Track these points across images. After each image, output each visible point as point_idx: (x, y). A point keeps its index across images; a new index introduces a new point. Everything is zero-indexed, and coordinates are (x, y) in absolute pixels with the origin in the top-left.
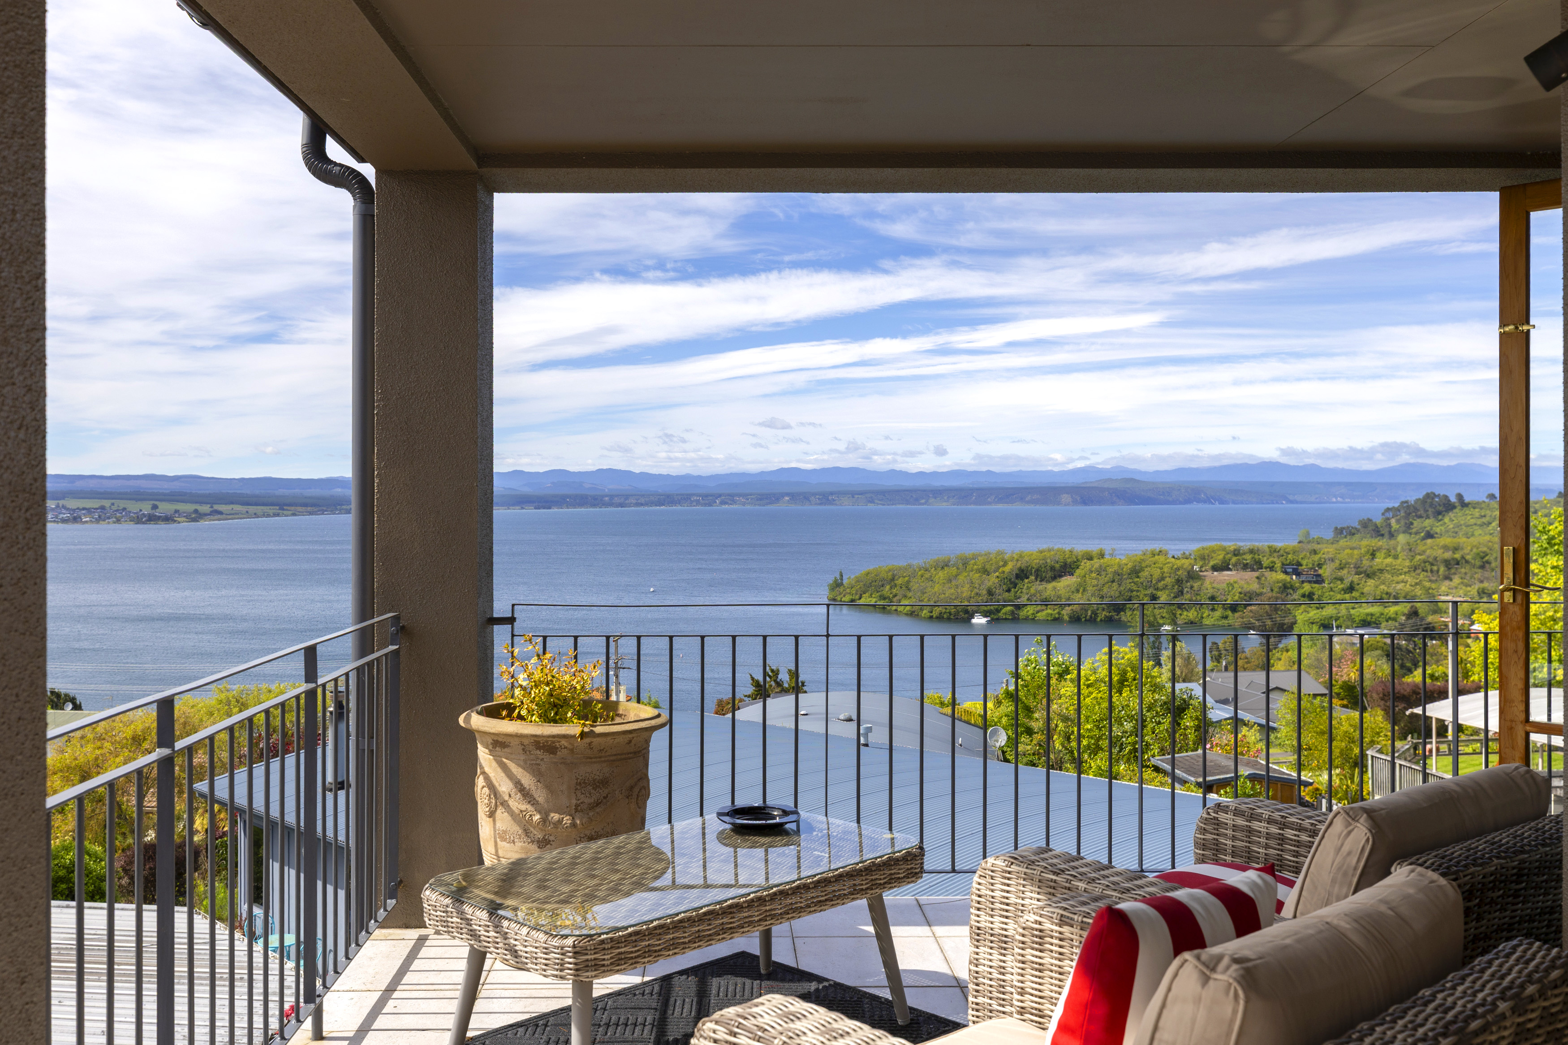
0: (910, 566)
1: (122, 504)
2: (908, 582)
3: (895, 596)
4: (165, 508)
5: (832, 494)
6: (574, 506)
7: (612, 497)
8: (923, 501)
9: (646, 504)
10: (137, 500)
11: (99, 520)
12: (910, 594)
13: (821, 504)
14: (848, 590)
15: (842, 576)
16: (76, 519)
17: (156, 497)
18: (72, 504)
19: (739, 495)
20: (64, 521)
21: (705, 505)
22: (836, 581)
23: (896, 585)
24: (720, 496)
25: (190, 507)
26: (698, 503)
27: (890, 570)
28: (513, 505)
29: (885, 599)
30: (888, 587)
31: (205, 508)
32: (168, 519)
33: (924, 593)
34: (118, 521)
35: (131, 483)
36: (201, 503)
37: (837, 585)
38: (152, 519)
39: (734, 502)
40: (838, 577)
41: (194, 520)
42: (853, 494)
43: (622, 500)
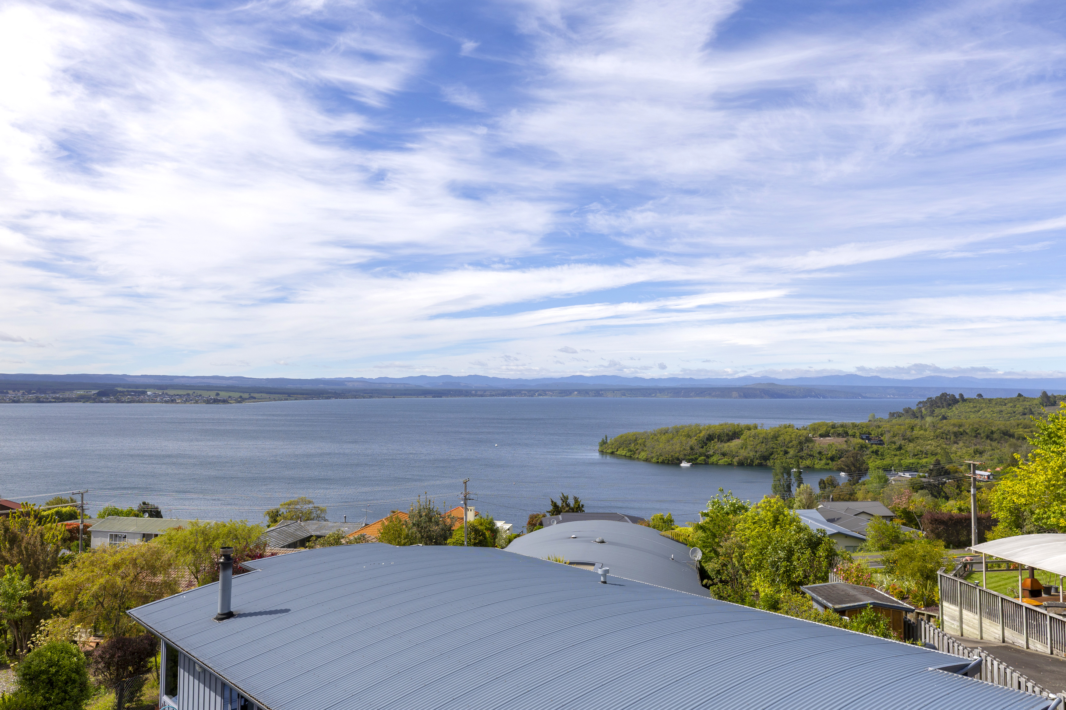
0: (646, 432)
1: (199, 392)
2: (645, 442)
3: (637, 450)
4: (223, 395)
5: (601, 390)
6: (455, 396)
7: (476, 391)
8: (653, 395)
9: (496, 395)
10: (208, 390)
11: (185, 402)
12: (646, 449)
13: (595, 396)
14: (610, 446)
15: (606, 438)
16: (173, 401)
17: (218, 389)
18: (171, 392)
19: (549, 391)
20: (166, 402)
21: (529, 396)
22: (603, 441)
23: (637, 444)
24: (538, 391)
25: (237, 395)
26: (525, 395)
27: (634, 435)
28: (421, 395)
29: (631, 451)
30: (633, 445)
31: (246, 395)
32: (225, 401)
33: (653, 448)
34: (197, 402)
35: (205, 381)
36: (244, 392)
37: (604, 443)
38: (216, 401)
39: (546, 395)
40: (605, 439)
41: (240, 402)
42: (614, 391)
43: (482, 393)
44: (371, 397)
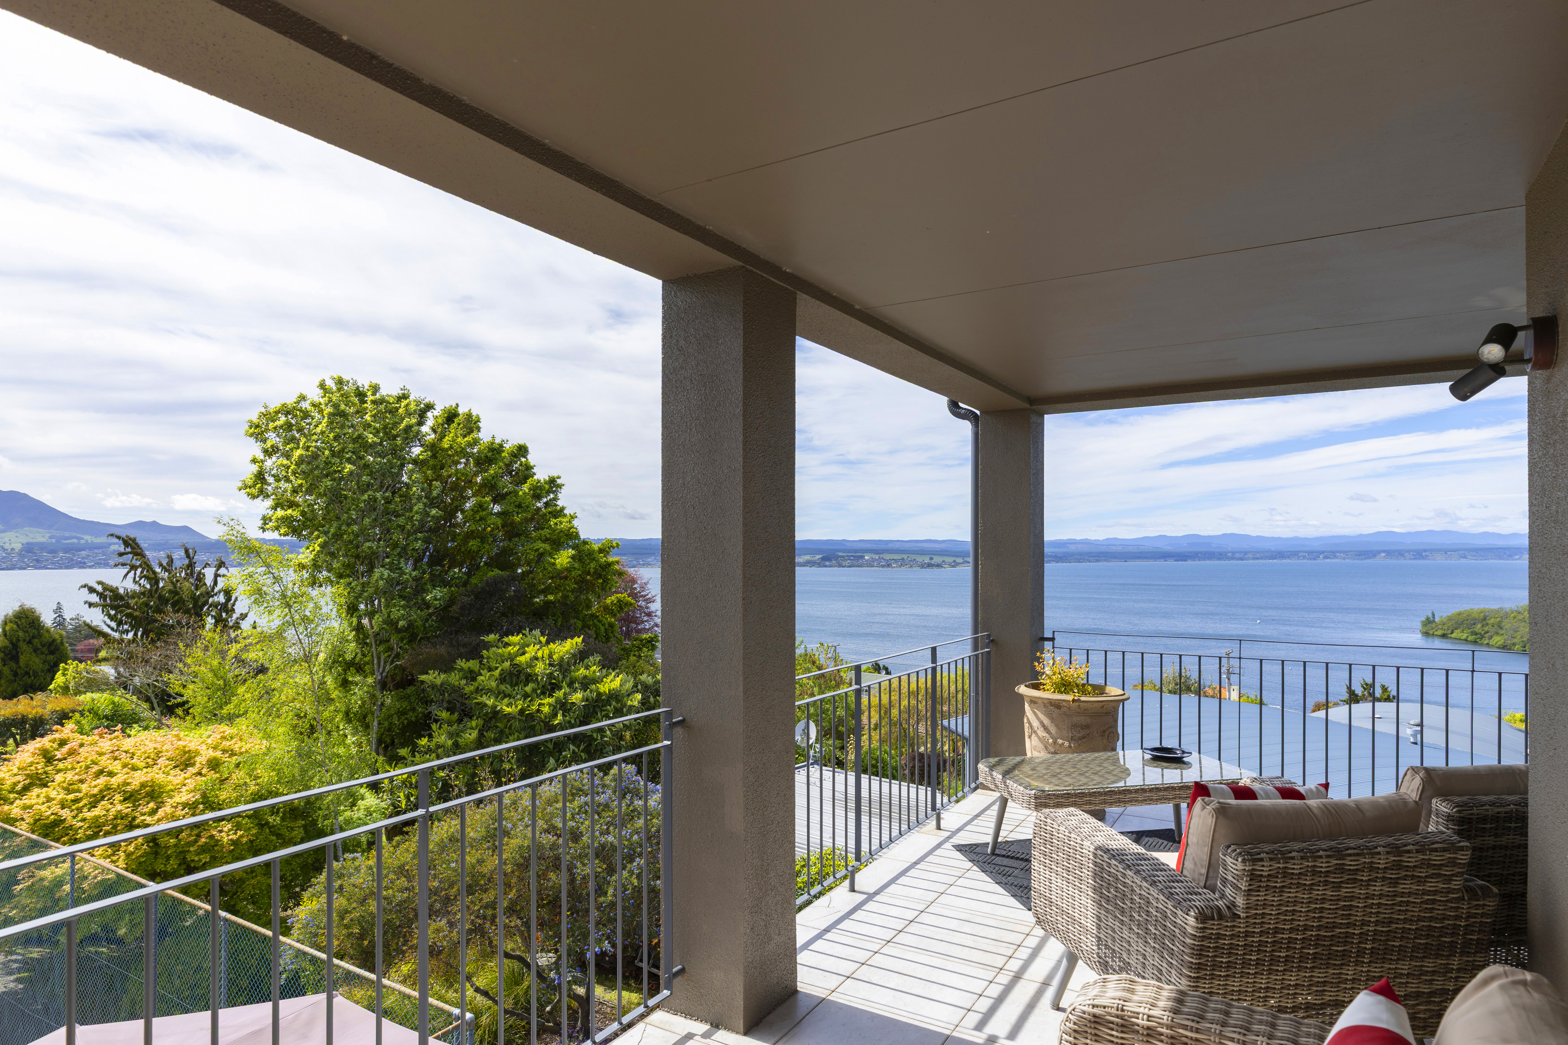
0: (1502, 609)
1: (913, 557)
2: (1500, 622)
3: (1487, 632)
4: (937, 560)
5: (1425, 551)
6: (1204, 559)
7: (1234, 553)
8: (1517, 557)
9: (1261, 558)
10: (922, 554)
11: (901, 565)
12: (1502, 632)
13: (1415, 559)
14: (1440, 627)
15: (1433, 615)
16: (889, 566)
17: (932, 553)
18: (887, 556)
19: (1338, 552)
20: (883, 566)
21: (1311, 559)
22: (1428, 619)
23: (1487, 624)
24: (1323, 552)
25: (950, 559)
26: (1304, 557)
27: (1482, 612)
28: (1159, 558)
29: (1476, 634)
30: (1479, 626)
31: (959, 560)
32: (939, 566)
33: (1516, 632)
34: (911, 566)
35: (919, 545)
36: (957, 556)
37: (1429, 622)
38: (930, 565)
39: (1335, 557)
40: (1430, 616)
41: (953, 566)
42: (1446, 551)
43: (1242, 555)
44: (1097, 561)
